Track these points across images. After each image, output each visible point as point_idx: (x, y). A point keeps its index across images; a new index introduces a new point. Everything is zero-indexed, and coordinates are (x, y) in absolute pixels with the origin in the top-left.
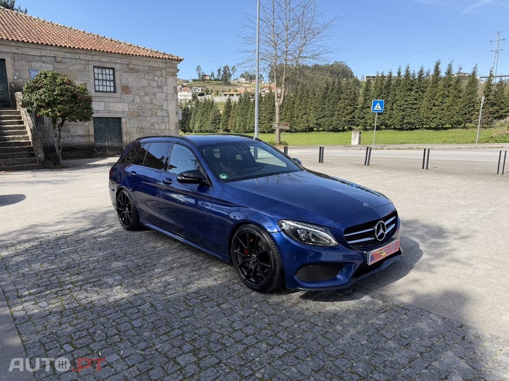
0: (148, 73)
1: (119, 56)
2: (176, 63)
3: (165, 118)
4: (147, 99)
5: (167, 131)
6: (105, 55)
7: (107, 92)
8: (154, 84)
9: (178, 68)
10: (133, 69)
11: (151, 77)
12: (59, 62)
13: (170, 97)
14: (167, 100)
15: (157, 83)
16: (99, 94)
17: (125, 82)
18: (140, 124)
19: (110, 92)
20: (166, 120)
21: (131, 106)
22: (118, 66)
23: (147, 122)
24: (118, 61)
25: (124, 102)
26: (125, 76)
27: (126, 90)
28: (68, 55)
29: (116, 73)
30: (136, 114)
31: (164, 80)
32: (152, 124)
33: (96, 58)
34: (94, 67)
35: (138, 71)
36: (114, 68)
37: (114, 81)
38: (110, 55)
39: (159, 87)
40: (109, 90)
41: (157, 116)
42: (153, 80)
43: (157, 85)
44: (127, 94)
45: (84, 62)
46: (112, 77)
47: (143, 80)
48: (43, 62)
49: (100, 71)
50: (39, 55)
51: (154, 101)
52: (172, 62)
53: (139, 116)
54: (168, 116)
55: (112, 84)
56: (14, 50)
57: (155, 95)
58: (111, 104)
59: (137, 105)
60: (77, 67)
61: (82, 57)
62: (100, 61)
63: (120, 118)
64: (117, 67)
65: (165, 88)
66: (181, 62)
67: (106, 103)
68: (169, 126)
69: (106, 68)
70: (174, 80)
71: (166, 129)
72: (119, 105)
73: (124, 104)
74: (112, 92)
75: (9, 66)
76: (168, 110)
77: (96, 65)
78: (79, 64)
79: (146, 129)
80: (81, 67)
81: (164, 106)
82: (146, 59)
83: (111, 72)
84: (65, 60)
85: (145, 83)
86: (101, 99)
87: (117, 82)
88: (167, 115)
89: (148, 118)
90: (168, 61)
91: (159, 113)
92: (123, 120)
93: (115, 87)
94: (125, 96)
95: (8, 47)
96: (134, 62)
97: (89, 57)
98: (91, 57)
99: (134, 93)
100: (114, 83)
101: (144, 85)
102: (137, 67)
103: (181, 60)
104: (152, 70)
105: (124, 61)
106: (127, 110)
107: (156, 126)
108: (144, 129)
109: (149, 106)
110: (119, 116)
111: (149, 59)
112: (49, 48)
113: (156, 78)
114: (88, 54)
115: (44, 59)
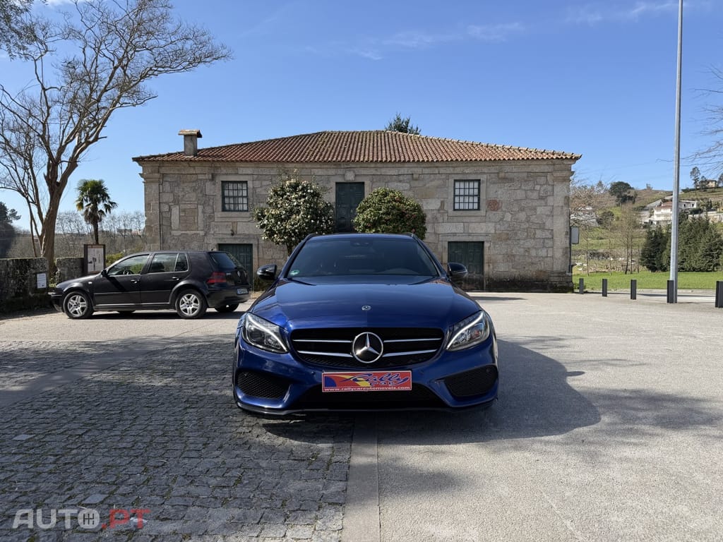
0: (525, 181)
1: (486, 163)
2: (569, 163)
3: (546, 241)
4: (522, 216)
5: (548, 259)
6: (469, 165)
7: (469, 210)
8: (535, 195)
9: (572, 170)
10: (505, 178)
11: (531, 185)
12: (416, 180)
13: (557, 211)
14: (553, 216)
15: (539, 193)
16: (458, 213)
17: (492, 196)
18: (509, 250)
19: (473, 210)
20: (550, 243)
21: (498, 226)
22: (485, 176)
23: (519, 247)
24: (485, 170)
25: (490, 222)
26: (493, 188)
27: (494, 205)
28: (426, 171)
29: (481, 186)
30: (504, 237)
31: (550, 188)
32: (527, 250)
33: (458, 170)
34: (455, 181)
35: (512, 180)
36: (480, 180)
37: (479, 195)
38: (475, 165)
39: (541, 198)
40: (471, 207)
41: (534, 238)
42: (533, 190)
43: (539, 196)
44: (494, 210)
45: (444, 177)
46: (476, 191)
47: (518, 191)
48: (400, 181)
49: (462, 185)
50: (396, 174)
51: (533, 218)
52: (562, 165)
53: (508, 239)
54: (552, 238)
55: (476, 200)
56: (373, 172)
57: (535, 209)
58: (472, 225)
59: (507, 225)
60: (435, 183)
61: (442, 171)
62: (464, 173)
63: (483, 242)
64: (483, 178)
65: (550, 200)
66: (577, 161)
67: (466, 224)
68: (553, 251)
69: (469, 181)
70: (564, 187)
71: (547, 257)
72: (483, 225)
73: (490, 224)
74: (475, 210)
75: (367, 189)
76: (552, 230)
77: (457, 178)
78: (438, 180)
79: (518, 257)
80: (440, 182)
81: (547, 224)
82: (524, 163)
83: (476, 185)
84: (422, 176)
85: (520, 194)
86: (460, 219)
87: (483, 197)
88: (550, 236)
89: (522, 242)
90: (558, 162)
91: (539, 234)
92: (486, 245)
94: (491, 214)
95: (368, 169)
96: (507, 168)
97: (450, 170)
98: (451, 169)
99: (504, 209)
100: (479, 199)
101: (519, 197)
102: (511, 175)
103: (577, 158)
104: (532, 177)
105: (493, 170)
106: (493, 231)
107: (533, 253)
108: (514, 256)
109: (524, 226)
110: (481, 239)
111: (528, 162)
112: (406, 165)
113: (538, 187)
114: (449, 167)
115: (401, 178)
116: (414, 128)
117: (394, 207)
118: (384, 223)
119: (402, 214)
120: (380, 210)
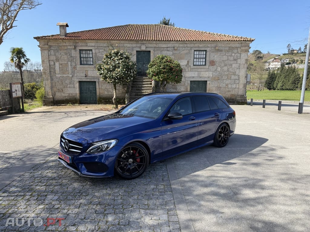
0: (228, 51)
1: (210, 42)
2: (249, 43)
4: (225, 68)
5: (237, 89)
6: (202, 43)
7: (201, 65)
8: (232, 58)
9: (250, 46)
10: (218, 50)
11: (230, 53)
12: (176, 50)
13: (242, 66)
14: (240, 69)
15: (234, 57)
16: (195, 67)
17: (212, 59)
18: (219, 85)
19: (203, 65)
20: (237, 81)
21: (214, 73)
22: (209, 49)
23: (223, 84)
24: (209, 45)
25: (210, 71)
26: (212, 54)
27: (212, 63)
28: (181, 45)
29: (207, 53)
30: (217, 78)
31: (239, 55)
32: (227, 85)
33: (196, 45)
34: (195, 51)
35: (221, 51)
36: (206, 50)
37: (205, 58)
38: (204, 43)
39: (235, 60)
40: (202, 64)
41: (231, 79)
42: (231, 56)
43: (234, 59)
44: (212, 66)
45: (189, 48)
46: (204, 56)
47: (224, 56)
48: (168, 51)
49: (198, 53)
50: (166, 47)
51: (230, 69)
52: (246, 43)
53: (219, 79)
54: (239, 79)
55: (204, 60)
56: (155, 45)
57: (231, 65)
58: (202, 73)
59: (218, 73)
60: (185, 52)
61: (188, 45)
62: (199, 47)
63: (206, 81)
64: (208, 49)
65: (239, 60)
66: (253, 42)
67: (199, 72)
68: (239, 86)
69: (201, 51)
70: (246, 55)
71: (236, 88)
72: (207, 73)
73: (210, 72)
74: (204, 65)
75: (152, 54)
76: (239, 75)
77: (196, 50)
78: (186, 50)
81: (237, 72)
82: (228, 42)
83: (205, 52)
84: (179, 48)
85: (225, 58)
86: (196, 70)
87: (207, 59)
89: (225, 81)
90: (243, 42)
91: (233, 77)
92: (208, 82)
93: (205, 62)
94: (211, 67)
95: (152, 44)
96: (220, 45)
97: (192, 45)
98: (193, 45)
99: (217, 65)
100: (206, 60)
101: (224, 59)
102: (221, 48)
103: (253, 41)
104: (231, 49)
105: (213, 45)
106: (211, 76)
107: (230, 86)
108: (221, 88)
109: (226, 73)
110: (206, 80)
111: (230, 42)
112: (171, 42)
113: (233, 54)
114: (192, 44)
115: (169, 49)
116: (172, 23)
117: (167, 65)
118: (162, 73)
119: (171, 69)
120: (161, 66)
